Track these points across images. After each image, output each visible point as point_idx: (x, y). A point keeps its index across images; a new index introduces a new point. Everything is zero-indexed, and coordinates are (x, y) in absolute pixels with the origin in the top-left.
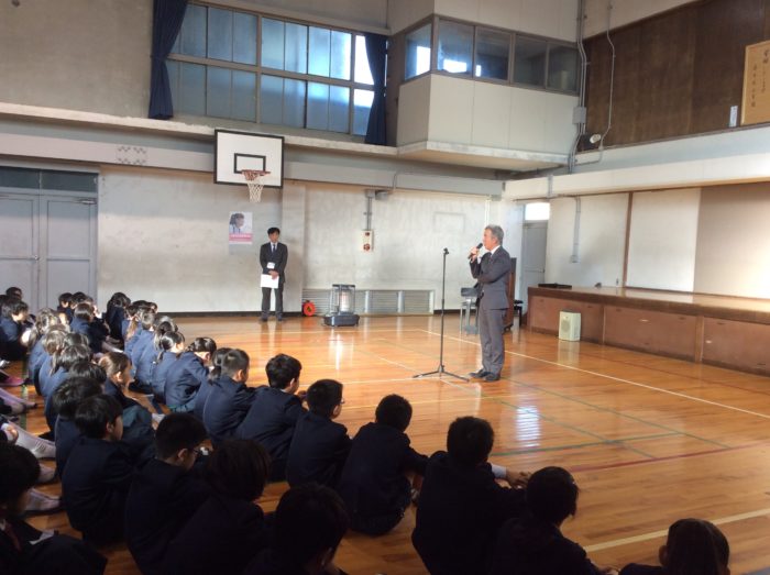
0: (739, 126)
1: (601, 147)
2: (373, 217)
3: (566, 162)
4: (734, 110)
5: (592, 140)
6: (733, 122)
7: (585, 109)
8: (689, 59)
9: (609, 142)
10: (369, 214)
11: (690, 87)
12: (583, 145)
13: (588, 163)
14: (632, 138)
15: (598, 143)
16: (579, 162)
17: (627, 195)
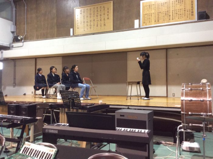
0: (74, 35)
1: (23, 41)
3: (9, 46)
4: (71, 30)
5: (19, 38)
6: (71, 34)
7: (15, 26)
8: (54, 11)
9: (26, 39)
11: (55, 21)
12: (16, 40)
13: (18, 47)
14: (35, 38)
15: (22, 39)
16: (14, 46)
17: (34, 59)
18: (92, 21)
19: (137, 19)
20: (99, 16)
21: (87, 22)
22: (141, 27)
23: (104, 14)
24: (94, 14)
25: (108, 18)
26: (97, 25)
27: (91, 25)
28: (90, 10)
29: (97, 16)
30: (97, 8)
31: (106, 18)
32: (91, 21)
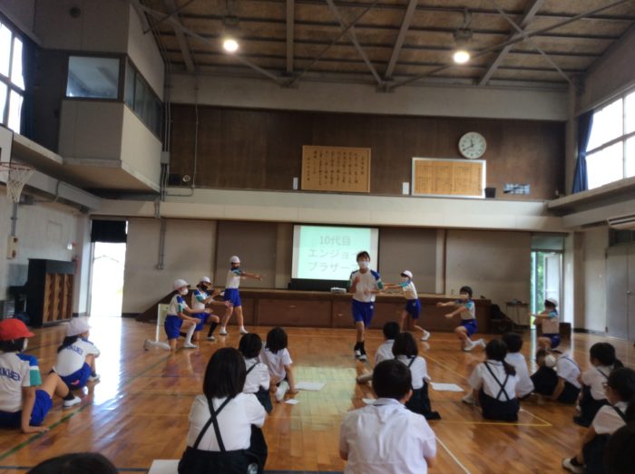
0: (300, 190)
1: (194, 186)
2: (17, 222)
4: (295, 180)
5: (184, 180)
6: (295, 186)
7: (170, 154)
8: (262, 141)
9: (199, 184)
10: (14, 218)
11: (264, 160)
13: (179, 195)
14: (217, 184)
15: (191, 182)
16: (170, 193)
17: (215, 223)
18: (335, 171)
19: (406, 181)
20: (347, 168)
21: (326, 172)
22: (413, 193)
23: (356, 165)
24: (338, 162)
25: (362, 173)
26: (344, 181)
27: (332, 178)
28: (333, 154)
29: (344, 166)
30: (345, 153)
31: (359, 172)
32: (332, 172)
